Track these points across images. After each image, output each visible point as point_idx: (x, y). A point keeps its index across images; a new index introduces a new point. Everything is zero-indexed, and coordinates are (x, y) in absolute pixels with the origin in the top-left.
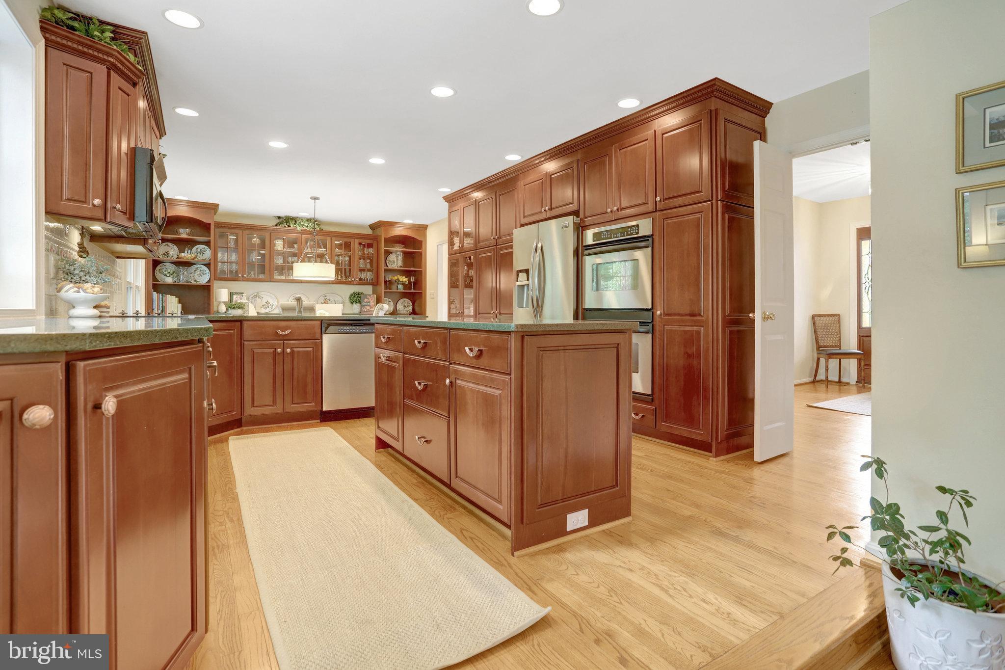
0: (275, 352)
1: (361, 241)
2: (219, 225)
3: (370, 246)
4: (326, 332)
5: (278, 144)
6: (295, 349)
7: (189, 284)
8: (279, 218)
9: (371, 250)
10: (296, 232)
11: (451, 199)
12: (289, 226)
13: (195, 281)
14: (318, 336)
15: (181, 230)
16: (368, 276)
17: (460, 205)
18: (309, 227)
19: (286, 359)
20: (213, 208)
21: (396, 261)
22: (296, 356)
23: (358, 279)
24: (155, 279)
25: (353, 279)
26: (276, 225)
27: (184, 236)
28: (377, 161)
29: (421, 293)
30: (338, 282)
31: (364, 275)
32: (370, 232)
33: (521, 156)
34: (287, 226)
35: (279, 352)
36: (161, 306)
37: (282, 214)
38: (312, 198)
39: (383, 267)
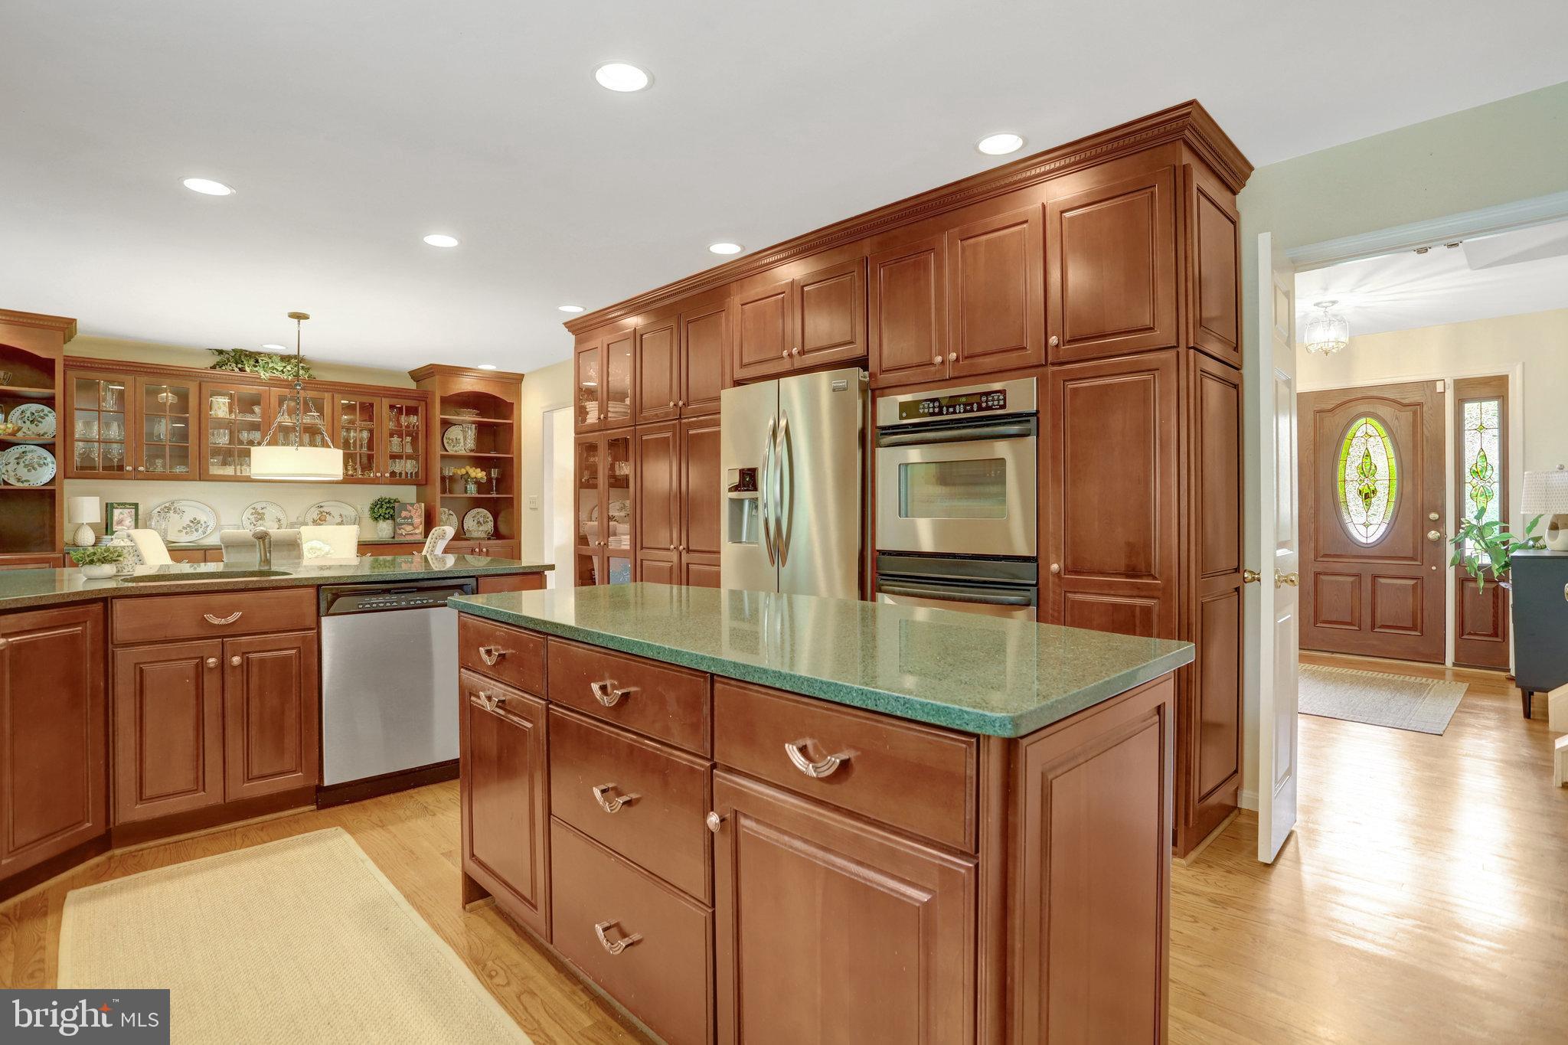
0: (200, 668)
1: (394, 401)
2: (75, 363)
3: (412, 411)
4: (331, 611)
5: (205, 186)
6: (251, 656)
7: (4, 486)
8: (220, 352)
9: (413, 419)
10: (257, 381)
11: (581, 328)
12: (242, 370)
13: (19, 481)
14: (310, 621)
16: (408, 466)
17: (600, 339)
18: (287, 372)
19: (229, 679)
20: (62, 327)
21: (462, 439)
22: (255, 670)
23: (387, 475)
25: (379, 474)
26: (214, 367)
28: (442, 240)
29: (512, 499)
30: (348, 480)
31: (399, 466)
32: (412, 385)
33: (742, 246)
34: (236, 370)
35: (212, 665)
37: (228, 346)
38: (293, 316)
39: (439, 452)
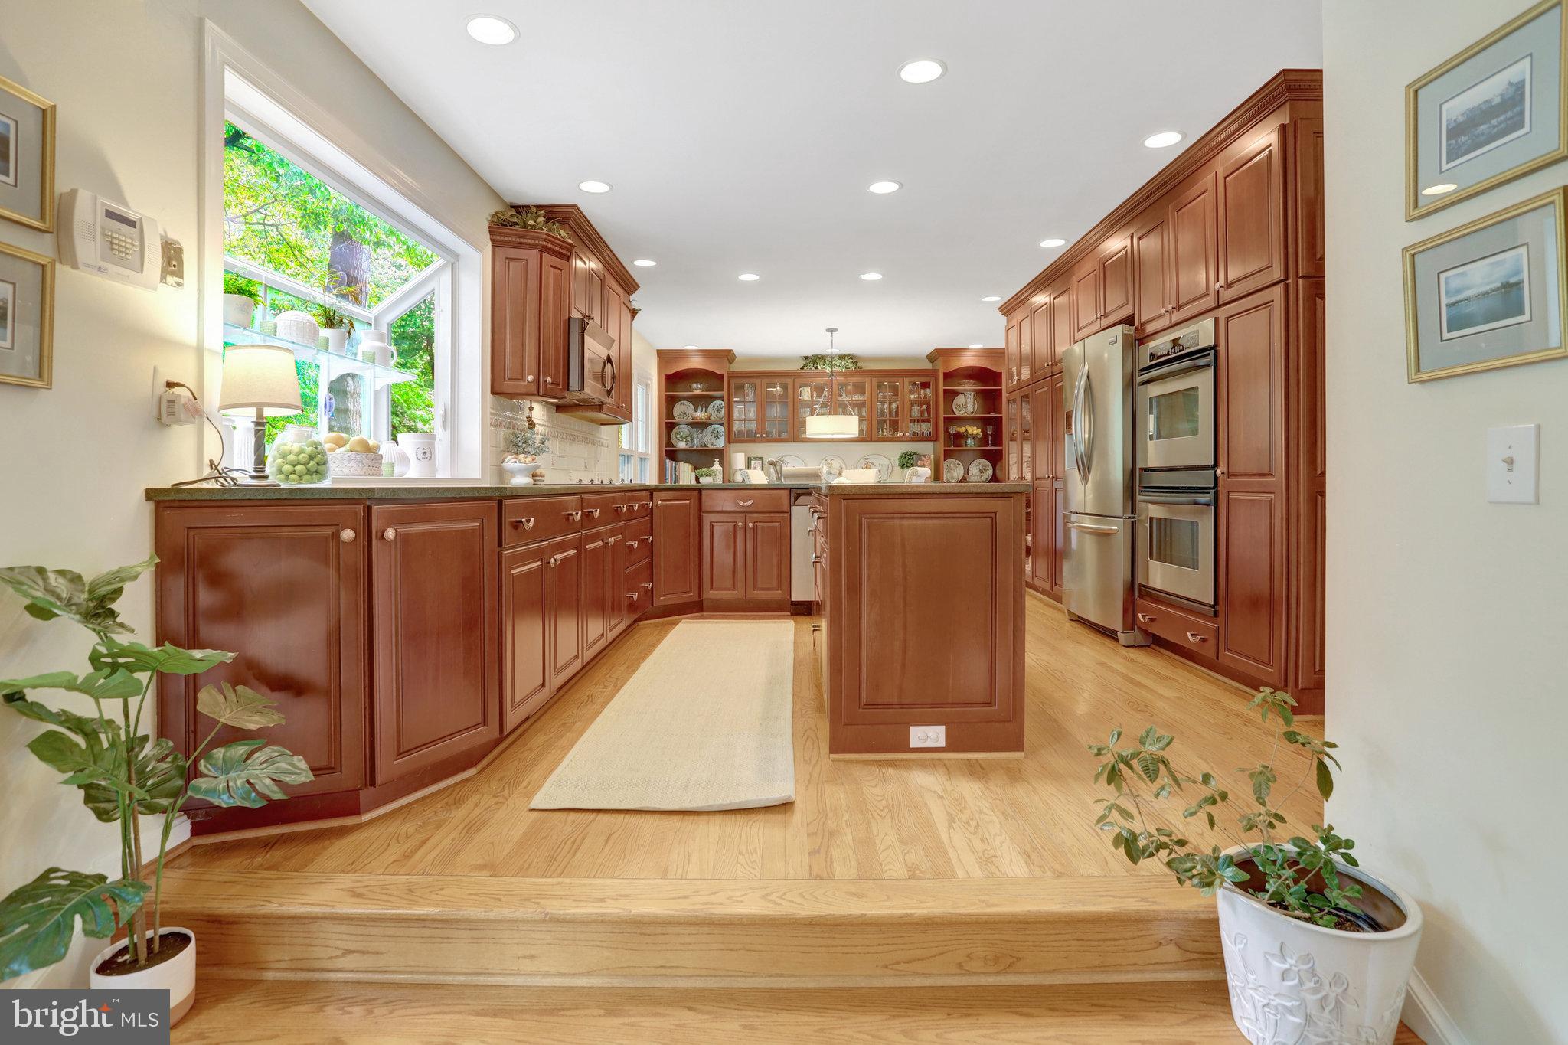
0: (736, 527)
1: (913, 379)
2: (733, 375)
3: (925, 385)
4: (796, 503)
6: (759, 524)
7: (704, 448)
8: (807, 358)
9: (928, 391)
10: (824, 375)
11: (1007, 309)
12: (816, 368)
13: (712, 445)
14: (786, 508)
15: (695, 385)
16: (926, 428)
17: (1019, 315)
18: (839, 367)
19: (748, 532)
20: (727, 355)
21: (967, 403)
22: (759, 532)
23: (908, 434)
24: (669, 443)
25: (902, 434)
26: (802, 368)
27: (698, 392)
28: (873, 276)
29: (1001, 450)
30: (860, 439)
31: (916, 428)
32: (928, 366)
33: (1065, 240)
34: (813, 368)
35: (740, 527)
36: (674, 475)
37: (809, 354)
38: (828, 330)
39: (942, 415)
